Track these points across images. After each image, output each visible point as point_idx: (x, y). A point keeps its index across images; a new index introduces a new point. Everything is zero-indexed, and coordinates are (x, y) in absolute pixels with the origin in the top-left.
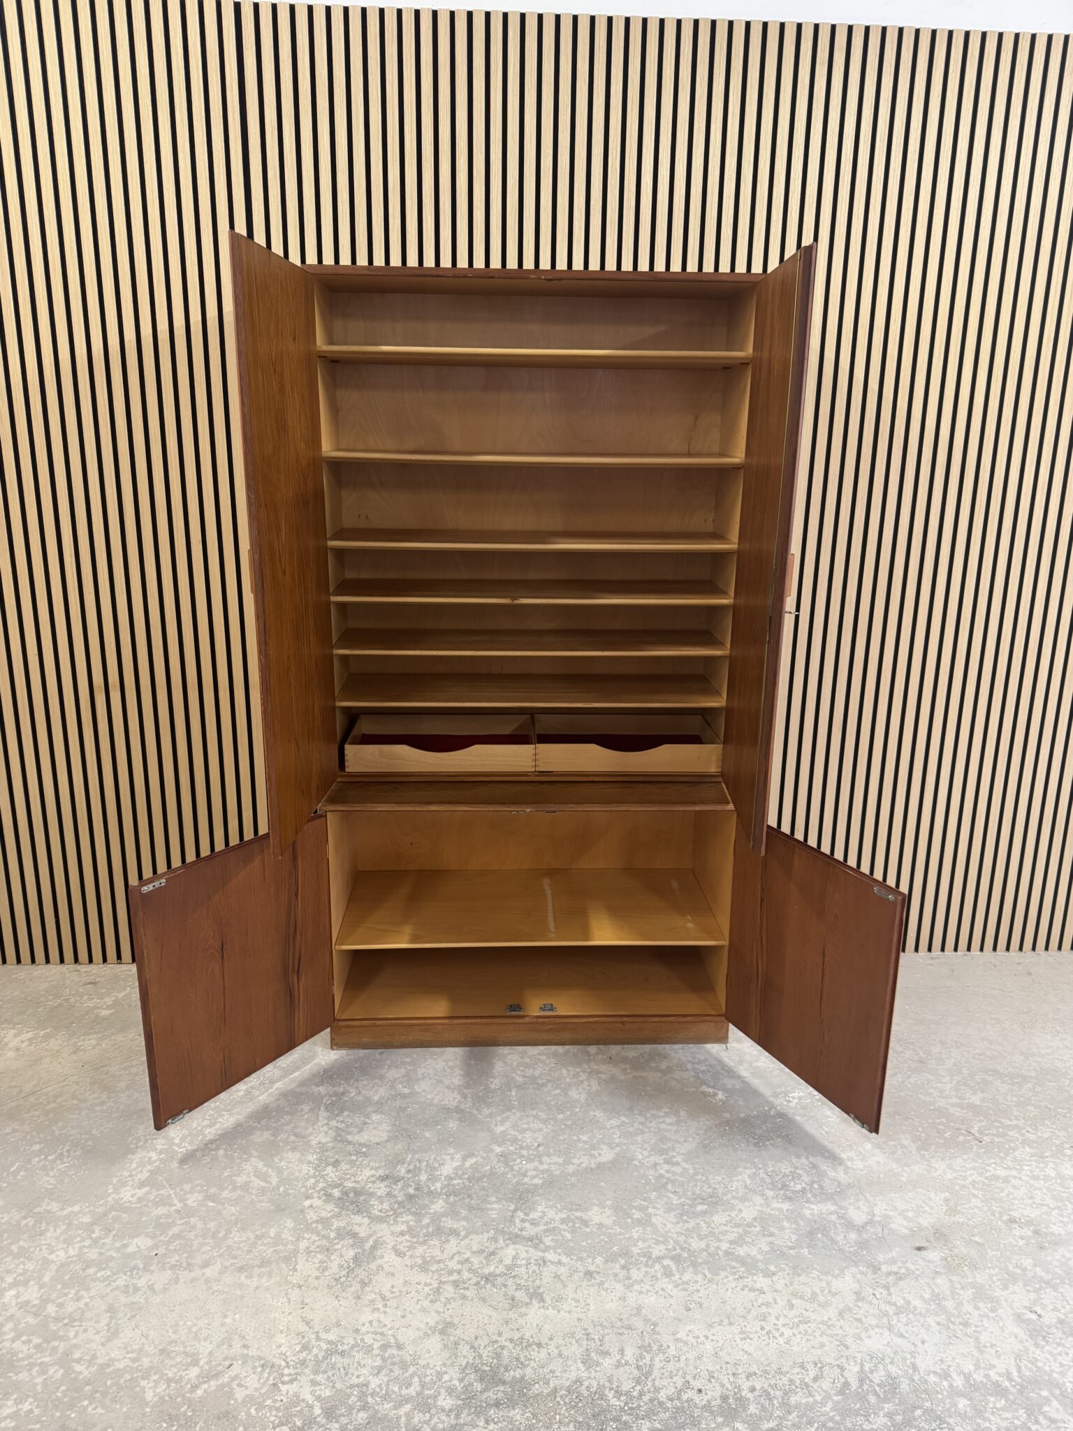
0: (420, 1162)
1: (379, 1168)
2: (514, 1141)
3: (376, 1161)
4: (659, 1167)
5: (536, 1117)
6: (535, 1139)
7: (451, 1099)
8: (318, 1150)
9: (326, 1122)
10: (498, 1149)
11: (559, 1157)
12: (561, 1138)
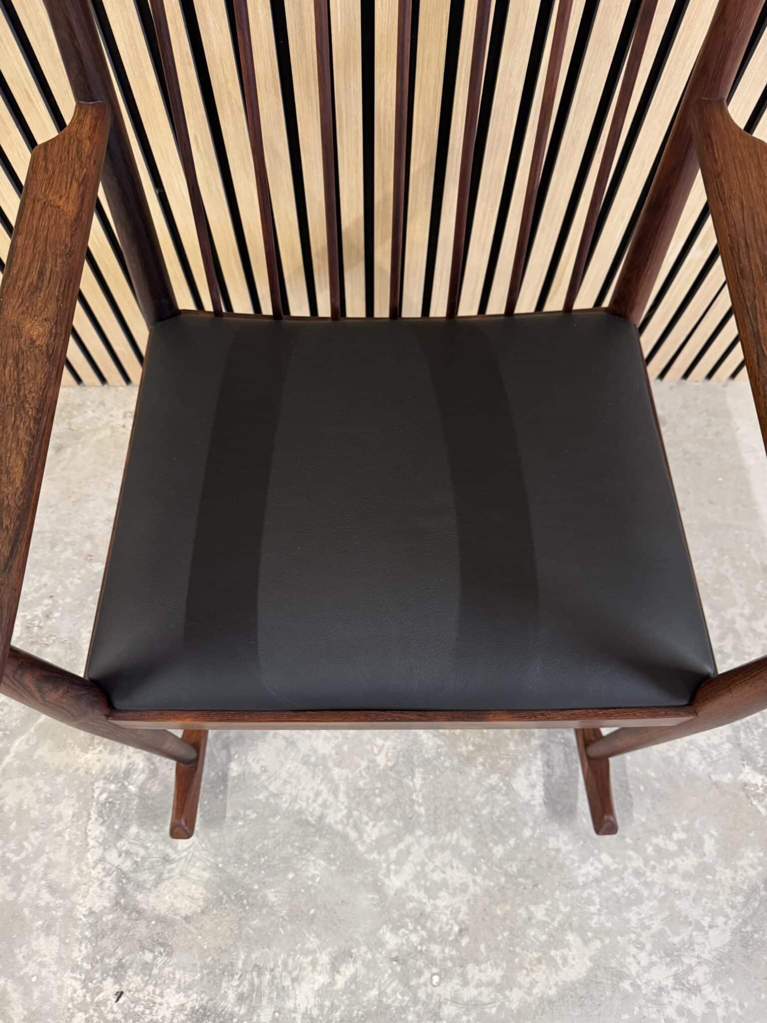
0: (259, 970)
1: (189, 987)
2: (420, 917)
3: (184, 968)
4: (666, 1000)
5: (457, 850)
6: (455, 912)
7: (312, 796)
8: (88, 934)
9: (99, 852)
10: (392, 941)
11: (496, 966)
12: (499, 912)
